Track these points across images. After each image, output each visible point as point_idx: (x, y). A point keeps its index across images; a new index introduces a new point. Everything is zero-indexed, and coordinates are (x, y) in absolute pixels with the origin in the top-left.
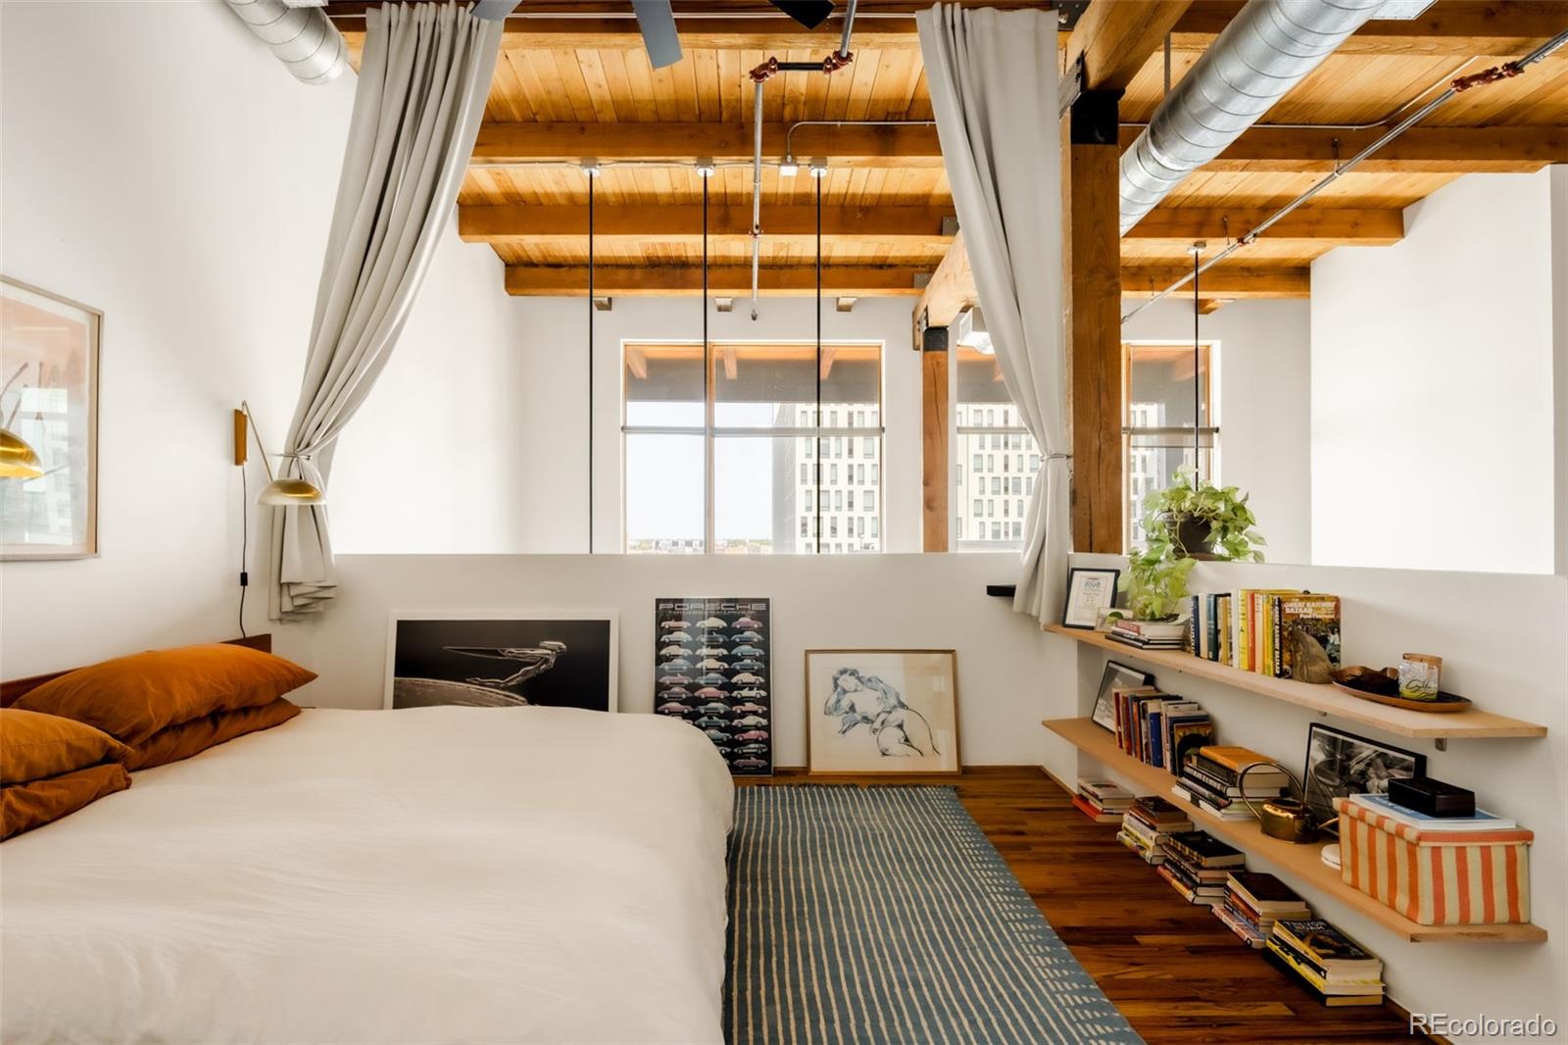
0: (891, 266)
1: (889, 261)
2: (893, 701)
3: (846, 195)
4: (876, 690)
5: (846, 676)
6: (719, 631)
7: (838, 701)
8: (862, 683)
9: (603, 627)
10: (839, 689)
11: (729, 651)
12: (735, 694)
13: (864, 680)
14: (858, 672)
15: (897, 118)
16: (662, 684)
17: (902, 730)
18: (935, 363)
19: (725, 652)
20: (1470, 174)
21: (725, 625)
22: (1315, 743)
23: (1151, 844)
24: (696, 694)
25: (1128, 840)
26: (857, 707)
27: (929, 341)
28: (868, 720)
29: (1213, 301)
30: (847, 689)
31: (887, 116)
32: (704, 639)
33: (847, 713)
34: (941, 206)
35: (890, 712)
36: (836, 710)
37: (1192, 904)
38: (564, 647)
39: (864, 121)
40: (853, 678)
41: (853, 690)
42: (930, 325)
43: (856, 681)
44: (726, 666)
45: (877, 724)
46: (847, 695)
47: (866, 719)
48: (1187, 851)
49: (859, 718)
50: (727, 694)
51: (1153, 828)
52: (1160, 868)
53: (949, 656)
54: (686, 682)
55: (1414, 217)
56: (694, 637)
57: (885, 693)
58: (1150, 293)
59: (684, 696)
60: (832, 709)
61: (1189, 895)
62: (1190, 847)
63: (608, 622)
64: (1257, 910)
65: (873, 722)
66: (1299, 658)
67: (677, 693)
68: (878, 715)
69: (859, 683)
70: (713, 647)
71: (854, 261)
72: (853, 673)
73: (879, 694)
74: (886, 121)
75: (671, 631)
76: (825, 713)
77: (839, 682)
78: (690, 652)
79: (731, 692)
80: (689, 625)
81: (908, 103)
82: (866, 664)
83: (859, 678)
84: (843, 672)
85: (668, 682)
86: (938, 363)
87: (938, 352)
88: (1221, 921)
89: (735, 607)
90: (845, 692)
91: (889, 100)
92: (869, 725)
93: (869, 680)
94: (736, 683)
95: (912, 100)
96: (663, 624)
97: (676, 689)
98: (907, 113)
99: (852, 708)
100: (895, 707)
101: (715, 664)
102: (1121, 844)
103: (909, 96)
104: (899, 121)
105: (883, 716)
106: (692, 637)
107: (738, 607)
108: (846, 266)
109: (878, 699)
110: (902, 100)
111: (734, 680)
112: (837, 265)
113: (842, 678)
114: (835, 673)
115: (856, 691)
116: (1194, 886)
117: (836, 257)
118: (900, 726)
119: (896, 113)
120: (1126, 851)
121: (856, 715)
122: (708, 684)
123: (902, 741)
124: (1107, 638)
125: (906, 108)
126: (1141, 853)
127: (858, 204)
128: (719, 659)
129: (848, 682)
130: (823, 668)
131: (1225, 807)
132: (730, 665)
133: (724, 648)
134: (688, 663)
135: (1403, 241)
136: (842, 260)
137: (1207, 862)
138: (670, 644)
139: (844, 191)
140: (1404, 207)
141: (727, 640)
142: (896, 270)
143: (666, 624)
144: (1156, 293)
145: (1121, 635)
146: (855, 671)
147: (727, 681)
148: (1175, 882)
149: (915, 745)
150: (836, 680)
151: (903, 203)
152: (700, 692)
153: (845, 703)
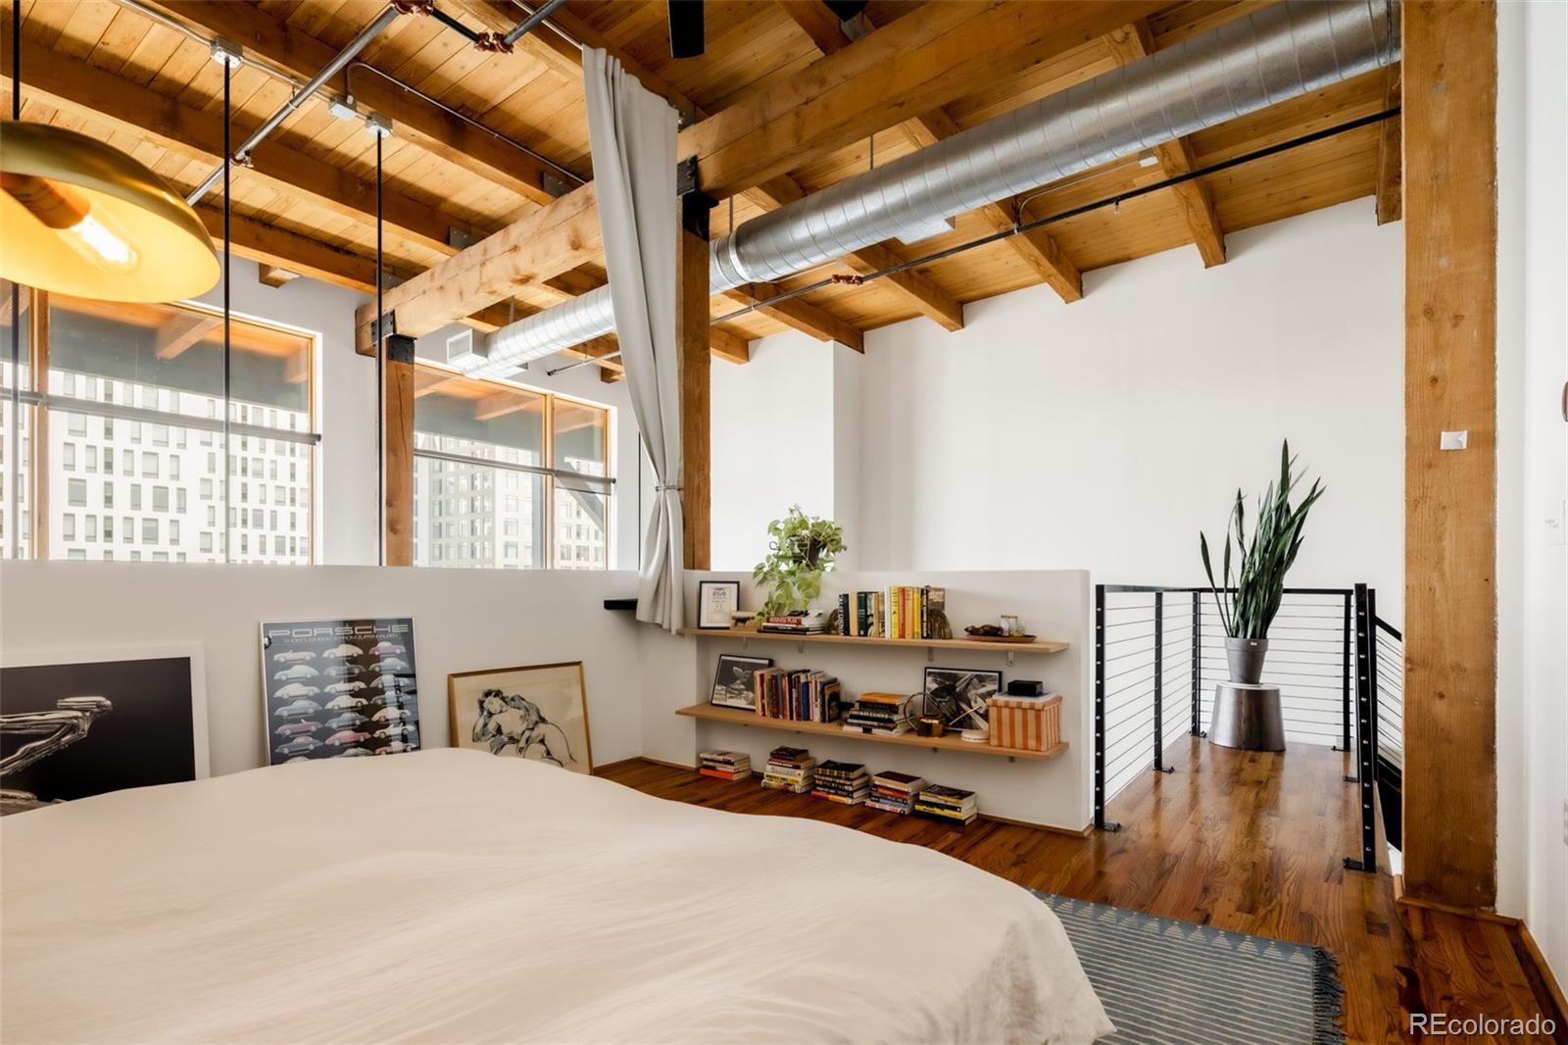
0: (349, 253)
1: (349, 246)
2: (534, 718)
3: (354, 159)
4: (519, 708)
5: (491, 698)
6: (352, 660)
7: (485, 725)
8: (506, 703)
9: (180, 668)
10: (485, 713)
11: (368, 683)
12: (378, 733)
13: (506, 700)
14: (502, 693)
15: (469, 114)
16: (280, 735)
17: (544, 744)
18: (399, 373)
19: (362, 685)
20: (794, 330)
21: (361, 652)
22: (929, 679)
23: (800, 779)
24: (327, 742)
25: (774, 784)
26: (503, 729)
27: (393, 348)
28: (515, 740)
29: (619, 374)
30: (493, 712)
31: (460, 108)
32: (333, 671)
33: (494, 736)
34: (448, 214)
35: (532, 729)
36: (483, 735)
37: (851, 806)
38: (108, 703)
39: (433, 99)
40: (498, 699)
41: (498, 711)
42: (398, 332)
43: (501, 702)
44: (365, 702)
45: (522, 743)
46: (494, 717)
47: (513, 740)
48: (835, 773)
49: (506, 739)
50: (368, 736)
51: (798, 767)
52: (813, 792)
53: (577, 667)
54: (313, 729)
55: (755, 349)
56: (321, 671)
57: (528, 711)
58: (584, 355)
59: (311, 747)
60: (480, 734)
61: (849, 801)
62: (838, 770)
63: (188, 660)
64: (906, 790)
65: (518, 741)
66: (937, 625)
67: (302, 744)
68: (524, 732)
69: (504, 704)
70: (350, 680)
71: (307, 232)
72: (498, 694)
73: (522, 712)
74: (455, 111)
75: (287, 666)
76: (474, 741)
77: (485, 705)
78: (316, 690)
79: (372, 732)
80: (314, 655)
81: (489, 107)
82: (509, 685)
83: (503, 699)
84: (488, 694)
85: (288, 732)
86: (403, 375)
87: (403, 364)
88: (875, 809)
89: (372, 630)
90: (491, 714)
91: (474, 95)
92: (515, 746)
93: (513, 699)
94: (378, 721)
95: (495, 107)
96: (276, 657)
97: (300, 740)
98: (482, 115)
99: (499, 730)
100: (537, 723)
101: (352, 702)
102: (767, 789)
103: (495, 102)
104: (468, 118)
105: (527, 734)
106: (319, 672)
107: (375, 630)
108: (293, 234)
109: (521, 717)
110: (486, 102)
111: (376, 718)
112: (282, 230)
113: (487, 700)
114: (480, 696)
115: (501, 712)
116: (849, 794)
117: (287, 220)
118: (542, 741)
119: (469, 109)
120: (773, 792)
121: (503, 737)
122: (342, 728)
123: (545, 755)
124: (759, 631)
125: (484, 111)
126: (791, 788)
127: (360, 175)
128: (354, 694)
129: (493, 703)
130: (468, 691)
131: (894, 728)
132: (369, 700)
133: (363, 681)
134: (315, 704)
135: (748, 364)
136: (291, 225)
137: (853, 775)
138: (289, 681)
139: (355, 156)
140: (751, 340)
141: (364, 670)
142: (355, 259)
143: (280, 657)
144: (589, 357)
145: (776, 628)
146: (499, 691)
147: (368, 719)
148: (831, 797)
149: (555, 757)
150: (481, 703)
151: (412, 196)
152: (332, 738)
153: (492, 727)
